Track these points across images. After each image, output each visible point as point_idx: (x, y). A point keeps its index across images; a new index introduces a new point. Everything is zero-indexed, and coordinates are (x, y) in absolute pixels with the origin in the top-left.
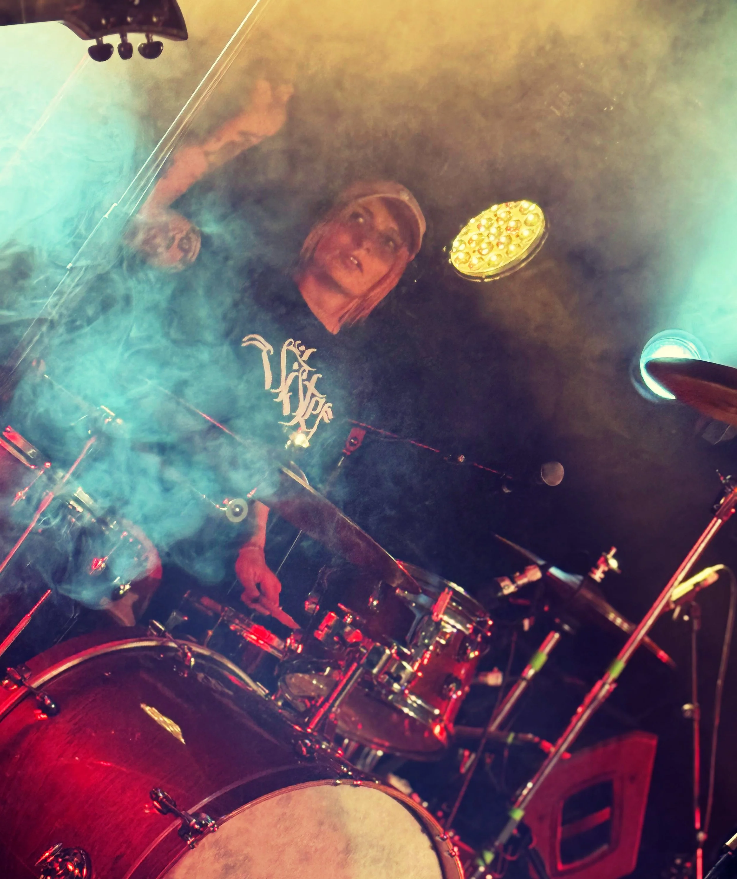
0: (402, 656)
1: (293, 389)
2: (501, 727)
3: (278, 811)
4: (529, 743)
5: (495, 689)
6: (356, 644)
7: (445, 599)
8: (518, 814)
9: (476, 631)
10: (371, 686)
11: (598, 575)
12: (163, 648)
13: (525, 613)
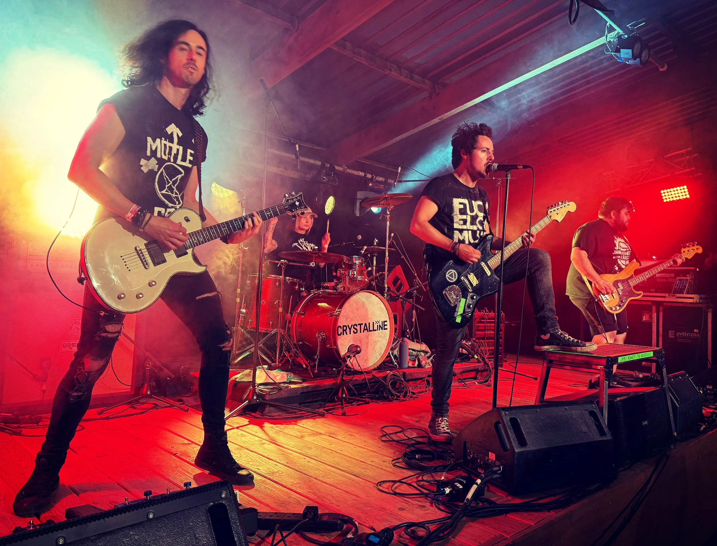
0: (353, 271)
1: (305, 246)
2: (375, 274)
3: (349, 305)
4: (381, 274)
5: (371, 270)
6: (344, 273)
7: (354, 259)
8: (386, 286)
9: (362, 261)
10: (351, 279)
11: (375, 244)
12: (315, 294)
13: (367, 254)
